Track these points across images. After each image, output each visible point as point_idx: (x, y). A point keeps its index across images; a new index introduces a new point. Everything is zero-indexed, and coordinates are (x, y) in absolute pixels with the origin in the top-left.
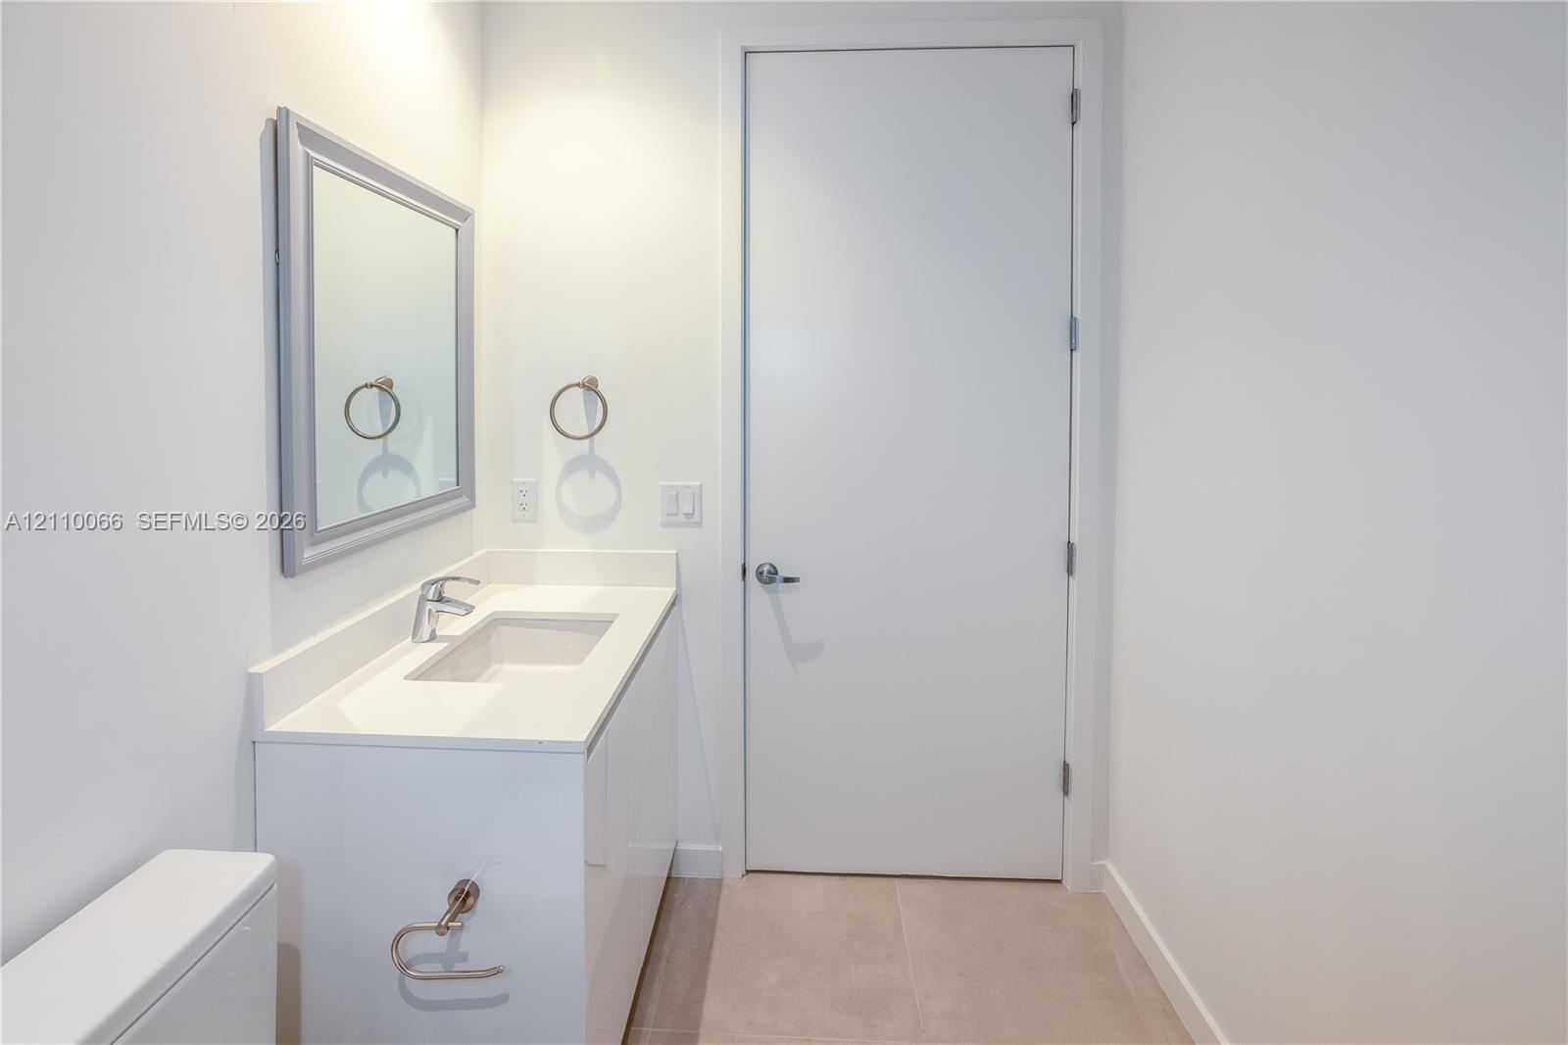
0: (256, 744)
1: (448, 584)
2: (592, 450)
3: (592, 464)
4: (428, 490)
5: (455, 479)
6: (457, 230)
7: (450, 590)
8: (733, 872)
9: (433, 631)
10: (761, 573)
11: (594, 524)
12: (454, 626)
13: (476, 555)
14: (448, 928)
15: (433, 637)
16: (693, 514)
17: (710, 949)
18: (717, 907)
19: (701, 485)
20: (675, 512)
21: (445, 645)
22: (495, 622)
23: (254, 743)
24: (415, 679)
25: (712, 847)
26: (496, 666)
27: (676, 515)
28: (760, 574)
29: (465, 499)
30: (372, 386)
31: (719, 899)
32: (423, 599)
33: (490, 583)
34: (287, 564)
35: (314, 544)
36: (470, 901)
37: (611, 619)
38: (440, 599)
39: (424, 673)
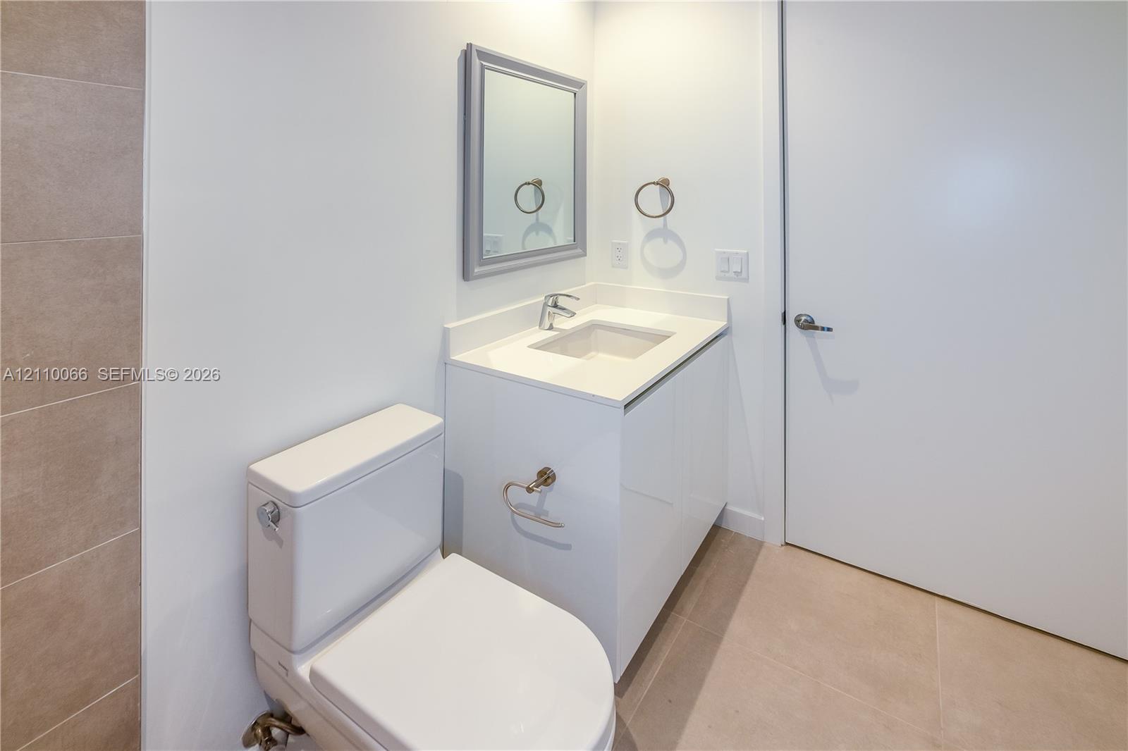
0: (448, 366)
1: (560, 297)
2: (665, 225)
3: (666, 234)
4: (560, 242)
5: (573, 238)
6: (575, 94)
7: (562, 302)
8: (773, 539)
9: (551, 325)
10: (799, 321)
11: (667, 273)
12: (565, 323)
13: (588, 285)
14: (533, 491)
15: (551, 328)
16: (741, 272)
17: (743, 586)
18: (755, 560)
19: (748, 253)
20: (727, 270)
21: (556, 333)
22: (593, 327)
23: (446, 364)
24: (536, 349)
25: (755, 516)
26: (593, 353)
27: (728, 272)
28: (797, 321)
29: (579, 251)
30: (529, 184)
31: (758, 554)
32: (545, 305)
33: (596, 303)
34: (466, 274)
35: (481, 265)
36: (550, 481)
37: (669, 335)
38: (555, 306)
39: (543, 346)
